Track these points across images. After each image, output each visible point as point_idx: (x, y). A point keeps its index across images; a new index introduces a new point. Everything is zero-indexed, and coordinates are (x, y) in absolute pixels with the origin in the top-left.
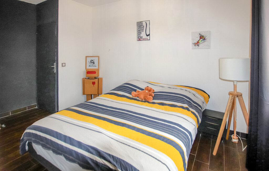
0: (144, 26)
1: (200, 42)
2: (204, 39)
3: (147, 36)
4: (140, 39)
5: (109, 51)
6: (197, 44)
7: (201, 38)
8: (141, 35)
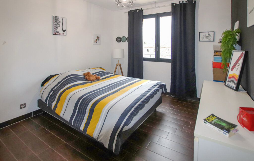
0: (60, 21)
1: (97, 40)
2: (99, 39)
3: (64, 31)
4: (56, 33)
5: (4, 44)
6: (96, 41)
7: (97, 38)
8: (57, 30)
